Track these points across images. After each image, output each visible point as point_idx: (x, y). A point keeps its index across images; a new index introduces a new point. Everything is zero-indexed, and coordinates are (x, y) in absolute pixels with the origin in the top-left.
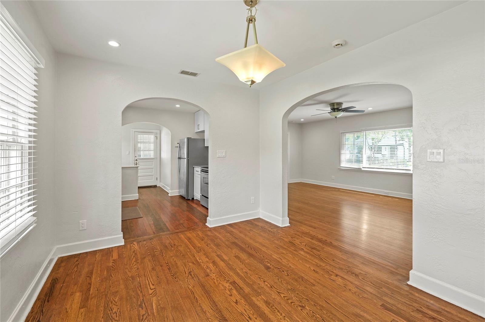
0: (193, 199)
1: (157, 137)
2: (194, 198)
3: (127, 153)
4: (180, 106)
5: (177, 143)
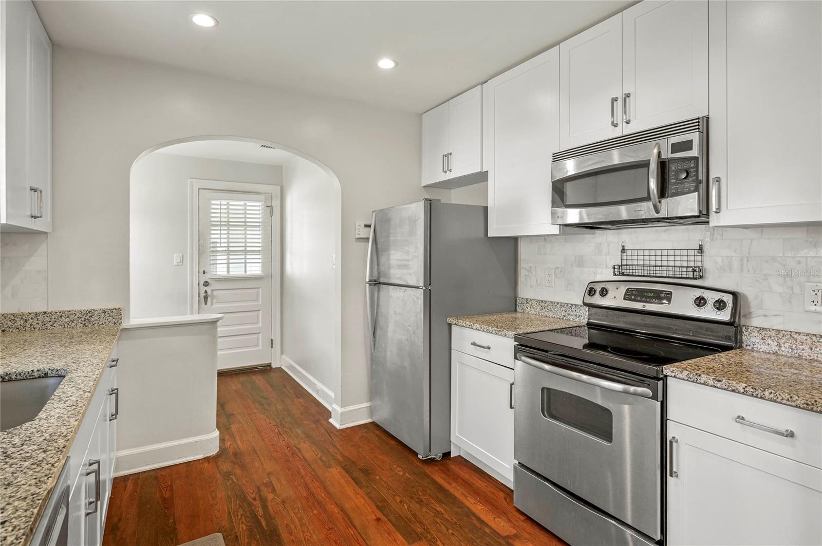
0: (447, 455)
1: (272, 208)
2: (449, 453)
3: (176, 260)
5: (363, 226)
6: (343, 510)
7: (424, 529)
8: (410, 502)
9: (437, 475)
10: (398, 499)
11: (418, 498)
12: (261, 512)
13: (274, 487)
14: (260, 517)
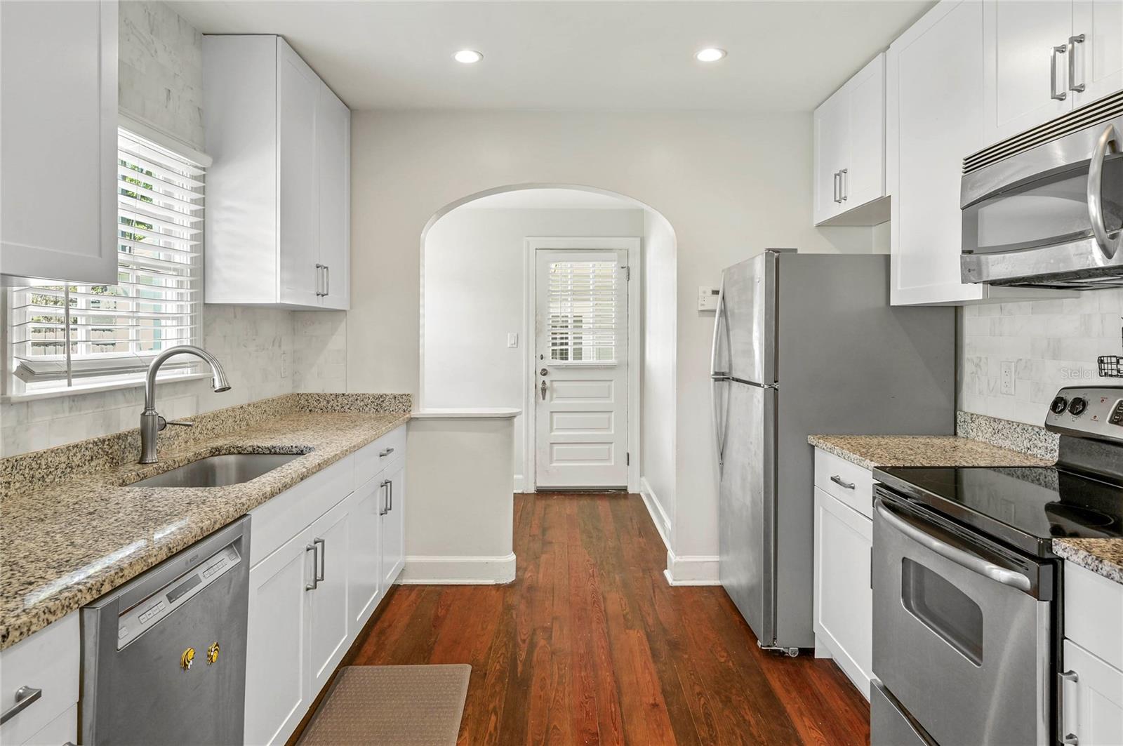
0: (807, 653)
1: (628, 269)
2: (812, 651)
4: (726, 53)
5: (711, 293)
6: (617, 681)
7: (711, 735)
8: (713, 698)
9: (775, 676)
10: (697, 689)
11: (726, 697)
12: (523, 655)
13: (551, 635)
14: (519, 662)
